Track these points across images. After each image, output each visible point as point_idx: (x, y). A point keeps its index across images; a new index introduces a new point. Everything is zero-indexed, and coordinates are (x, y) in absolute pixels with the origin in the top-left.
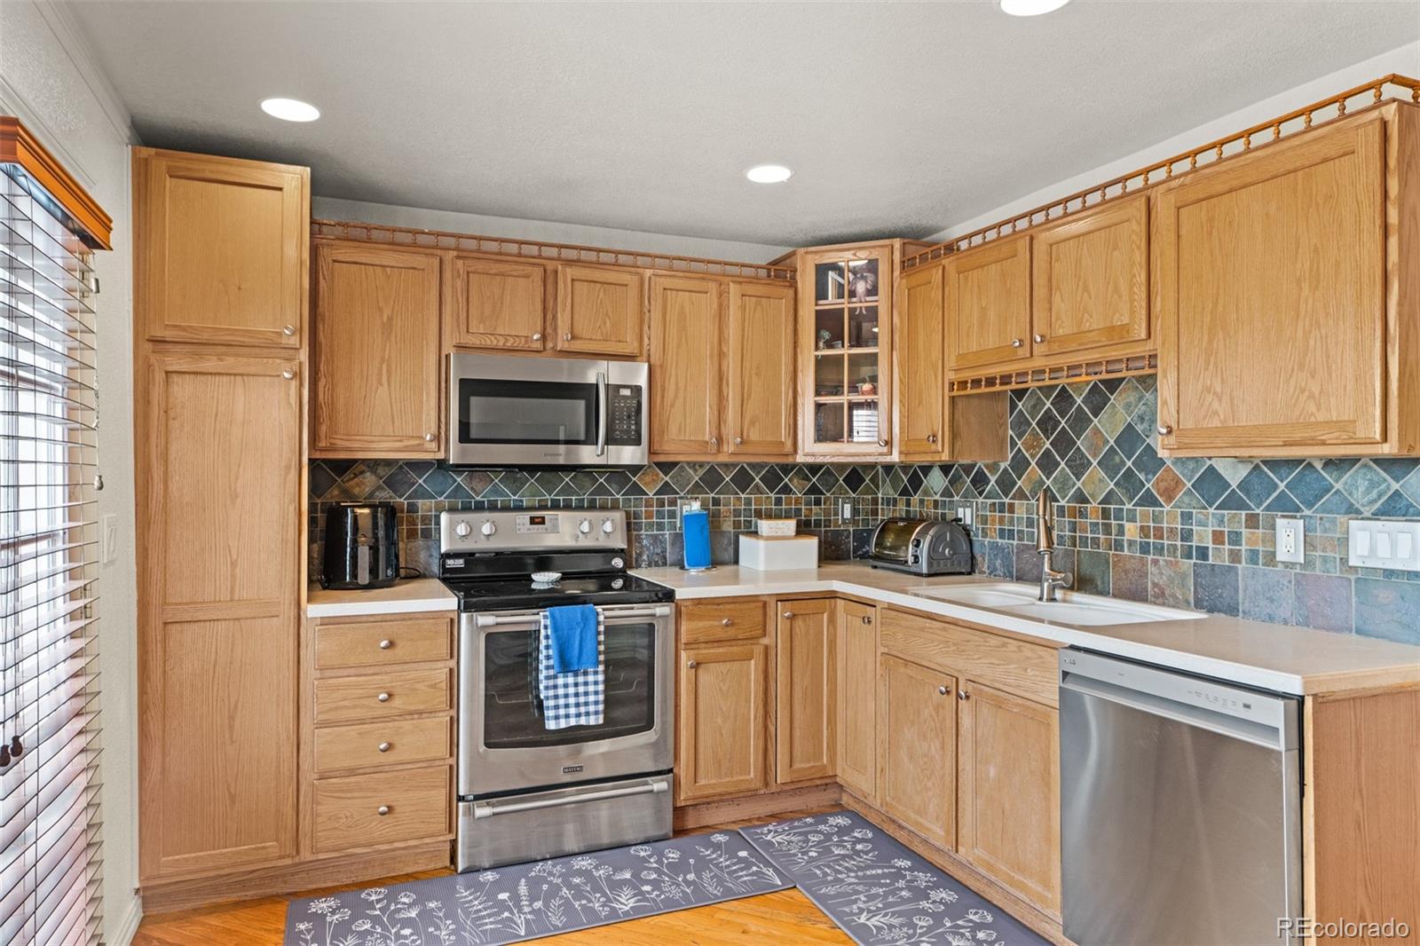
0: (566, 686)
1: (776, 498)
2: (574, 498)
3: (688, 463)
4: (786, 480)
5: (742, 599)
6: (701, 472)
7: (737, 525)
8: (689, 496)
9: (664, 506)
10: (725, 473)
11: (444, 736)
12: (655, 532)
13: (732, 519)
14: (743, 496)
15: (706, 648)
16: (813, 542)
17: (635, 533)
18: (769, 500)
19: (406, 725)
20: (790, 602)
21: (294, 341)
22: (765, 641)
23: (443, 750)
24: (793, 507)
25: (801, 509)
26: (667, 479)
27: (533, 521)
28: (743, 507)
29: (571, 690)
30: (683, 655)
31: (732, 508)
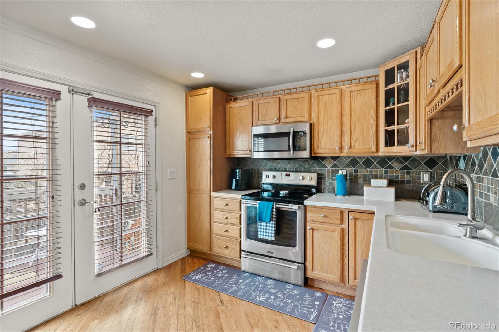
0: (264, 226)
1: (385, 171)
2: (302, 168)
3: (344, 157)
4: (390, 163)
5: (333, 209)
6: (349, 160)
7: (365, 181)
8: (344, 169)
9: (334, 172)
10: (360, 160)
11: (238, 232)
12: (331, 181)
13: (363, 178)
14: (368, 169)
15: (317, 224)
16: (392, 190)
17: (323, 181)
18: (381, 171)
19: (231, 227)
20: (354, 213)
21: (209, 129)
22: (343, 226)
23: (238, 236)
24: (394, 174)
25: (399, 175)
26: (335, 162)
27: (287, 175)
28: (368, 174)
29: (265, 227)
30: (308, 224)
31: (363, 174)
